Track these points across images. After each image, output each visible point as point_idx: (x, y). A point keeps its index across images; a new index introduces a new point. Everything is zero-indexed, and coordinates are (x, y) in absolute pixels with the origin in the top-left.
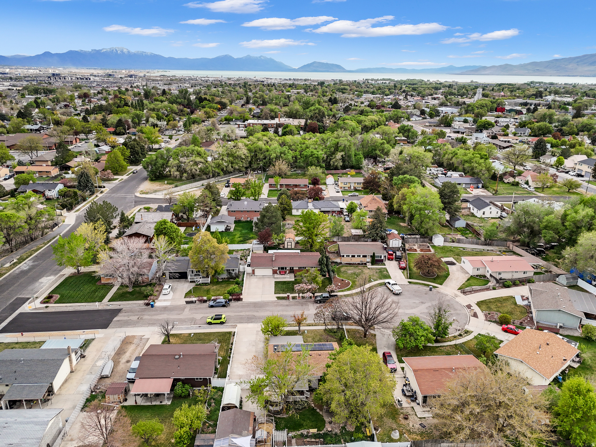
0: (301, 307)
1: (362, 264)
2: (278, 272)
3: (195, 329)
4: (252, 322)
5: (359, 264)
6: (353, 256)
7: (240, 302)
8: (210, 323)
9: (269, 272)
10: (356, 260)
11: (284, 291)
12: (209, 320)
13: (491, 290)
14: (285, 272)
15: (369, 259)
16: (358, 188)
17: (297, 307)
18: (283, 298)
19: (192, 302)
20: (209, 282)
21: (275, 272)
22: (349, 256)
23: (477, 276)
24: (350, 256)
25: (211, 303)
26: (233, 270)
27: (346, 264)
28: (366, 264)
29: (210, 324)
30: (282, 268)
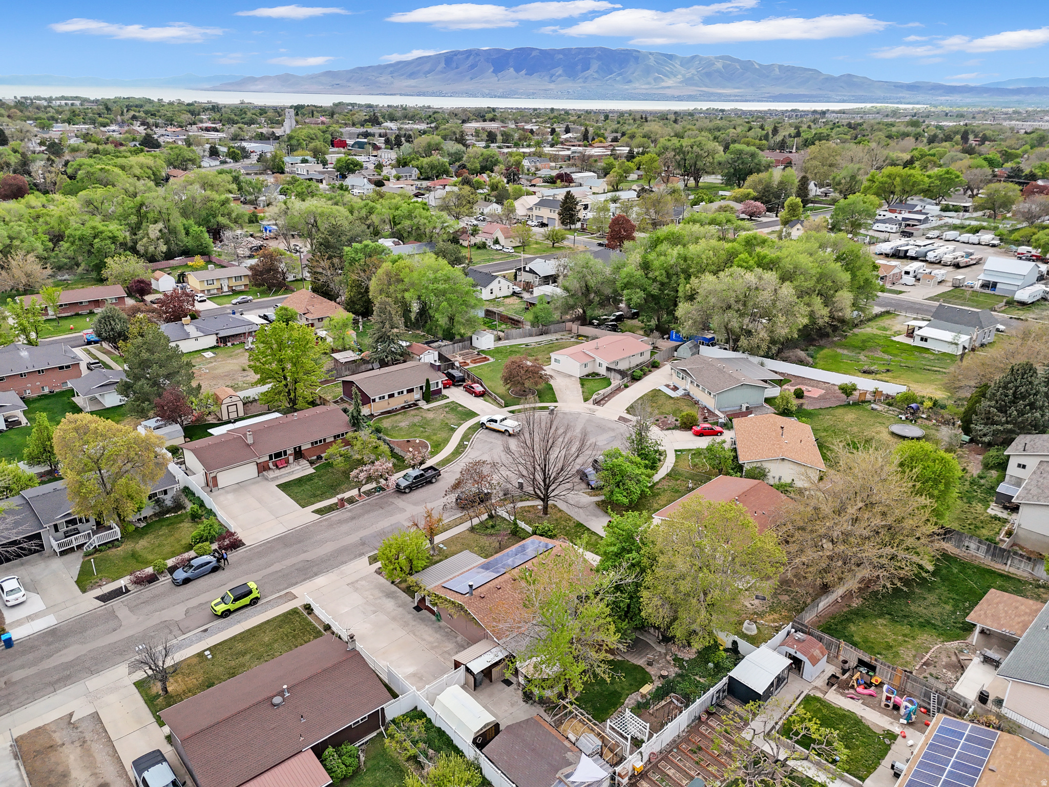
0: (381, 511)
1: (410, 406)
2: (271, 465)
3: (200, 640)
4: (316, 574)
5: (403, 408)
6: (391, 396)
7: (241, 551)
8: (226, 614)
9: (250, 471)
10: (398, 402)
11: (315, 496)
12: (221, 608)
13: (623, 390)
14: (287, 462)
15: (417, 395)
16: (238, 289)
17: (376, 513)
18: (330, 509)
19: (118, 593)
20: (119, 536)
21: (263, 468)
22: (384, 397)
23: (587, 376)
24: (386, 398)
25: (180, 575)
26: (165, 492)
27: (382, 413)
28: (416, 405)
29: (227, 616)
30: (278, 455)
